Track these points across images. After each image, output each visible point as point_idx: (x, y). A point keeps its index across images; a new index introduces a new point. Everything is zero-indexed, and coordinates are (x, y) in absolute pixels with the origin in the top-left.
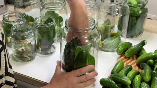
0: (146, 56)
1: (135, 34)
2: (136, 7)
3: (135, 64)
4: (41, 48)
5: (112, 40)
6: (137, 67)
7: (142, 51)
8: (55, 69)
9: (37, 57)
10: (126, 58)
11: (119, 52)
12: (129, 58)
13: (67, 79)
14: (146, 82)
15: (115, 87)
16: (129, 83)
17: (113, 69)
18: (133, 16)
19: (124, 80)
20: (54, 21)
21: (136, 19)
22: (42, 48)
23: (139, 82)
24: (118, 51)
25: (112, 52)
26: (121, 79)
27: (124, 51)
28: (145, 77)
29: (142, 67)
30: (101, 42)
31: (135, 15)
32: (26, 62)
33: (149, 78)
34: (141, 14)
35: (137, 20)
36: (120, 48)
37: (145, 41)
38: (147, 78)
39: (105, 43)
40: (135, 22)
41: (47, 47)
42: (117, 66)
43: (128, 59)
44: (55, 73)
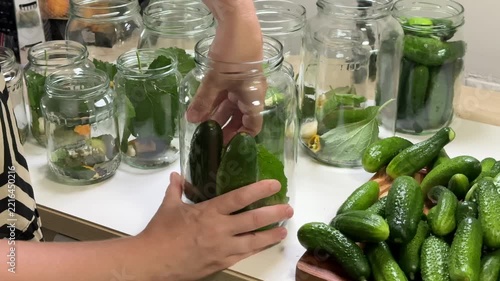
1: (427, 120)
2: (427, 36)
4: (135, 148)
5: (348, 132)
8: (164, 195)
9: (119, 174)
10: (389, 180)
11: (370, 163)
13: (196, 220)
14: (438, 236)
16: (384, 233)
17: (345, 204)
18: (421, 64)
19: (367, 222)
20: (175, 63)
21: (427, 72)
22: (139, 151)
24: (368, 161)
26: (360, 221)
28: (437, 219)
30: (317, 137)
31: (426, 62)
32: (86, 184)
33: (448, 223)
36: (374, 152)
37: (447, 128)
38: (443, 221)
39: (330, 141)
41: (154, 147)
44: (162, 205)
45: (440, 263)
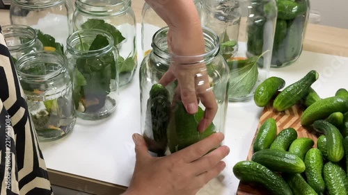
0: (324, 106)
1: (285, 58)
3: (299, 125)
4: (84, 105)
5: (239, 74)
6: (304, 132)
7: (311, 94)
9: (76, 127)
10: (276, 112)
11: (261, 101)
12: (283, 113)
13: (170, 171)
14: (334, 163)
15: (271, 178)
17: (256, 141)
19: (286, 161)
21: (286, 24)
22: (87, 106)
23: (319, 163)
24: (259, 99)
25: (243, 101)
26: (282, 160)
27: (270, 97)
28: (332, 151)
29: (319, 129)
31: (285, 17)
32: (55, 139)
33: (341, 153)
34: (296, 12)
35: (288, 26)
36: (262, 92)
37: (314, 72)
38: (337, 153)
40: (284, 31)
41: (97, 102)
42: (265, 131)
43: (282, 116)
45: (343, 185)
